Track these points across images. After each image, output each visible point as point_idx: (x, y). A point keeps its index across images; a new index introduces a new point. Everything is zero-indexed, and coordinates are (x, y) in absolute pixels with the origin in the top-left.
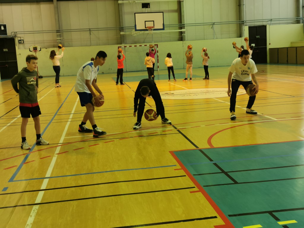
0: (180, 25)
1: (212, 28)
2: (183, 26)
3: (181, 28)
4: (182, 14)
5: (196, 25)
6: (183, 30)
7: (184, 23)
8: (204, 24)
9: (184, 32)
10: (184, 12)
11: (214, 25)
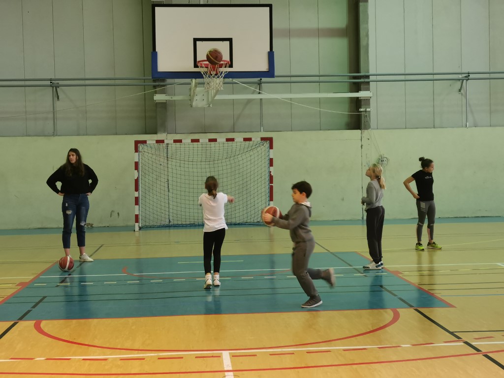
0: (355, 78)
1: (460, 90)
2: (362, 80)
3: (356, 87)
4: (363, 42)
5: (406, 78)
7: (368, 72)
8: (432, 77)
9: (367, 101)
10: (367, 35)
11: (467, 80)
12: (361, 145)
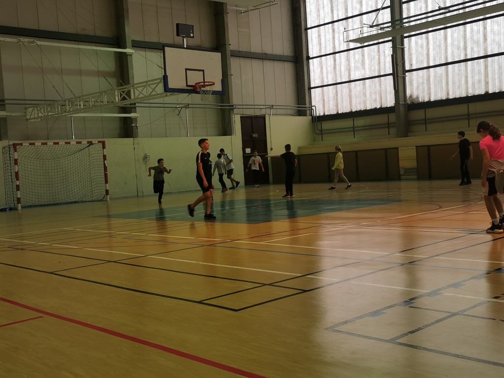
1: (179, 115)
2: (131, 106)
6: (132, 115)
7: (135, 101)
8: (164, 105)
11: (186, 108)
12: (134, 148)
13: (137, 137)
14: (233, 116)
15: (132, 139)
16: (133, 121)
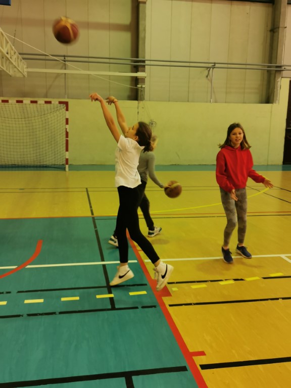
0: (135, 62)
1: (207, 77)
2: (140, 64)
3: (136, 69)
4: (141, 35)
6: (139, 74)
7: (144, 58)
9: (143, 80)
10: (145, 30)
11: (213, 68)
12: (138, 112)
13: (142, 99)
14: (279, 80)
15: (136, 102)
16: (140, 81)
